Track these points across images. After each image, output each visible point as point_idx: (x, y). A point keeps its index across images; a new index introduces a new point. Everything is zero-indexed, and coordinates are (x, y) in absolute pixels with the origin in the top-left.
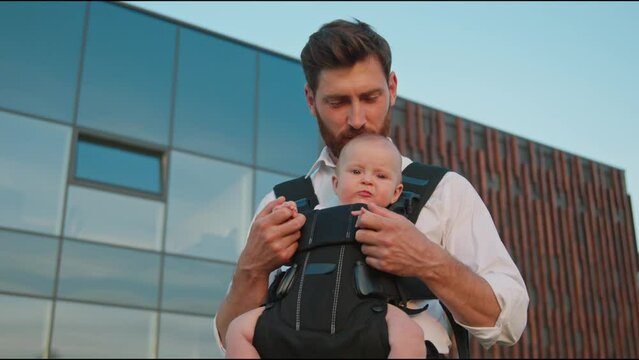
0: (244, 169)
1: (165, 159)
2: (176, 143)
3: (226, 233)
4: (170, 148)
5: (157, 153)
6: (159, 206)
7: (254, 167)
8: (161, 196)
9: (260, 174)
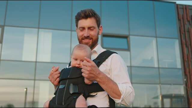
0: (153, 38)
1: (128, 39)
2: (131, 34)
3: (150, 58)
4: (129, 35)
5: (126, 37)
6: (128, 53)
7: (156, 37)
8: (128, 49)
9: (158, 39)
